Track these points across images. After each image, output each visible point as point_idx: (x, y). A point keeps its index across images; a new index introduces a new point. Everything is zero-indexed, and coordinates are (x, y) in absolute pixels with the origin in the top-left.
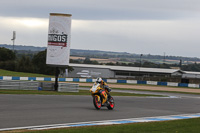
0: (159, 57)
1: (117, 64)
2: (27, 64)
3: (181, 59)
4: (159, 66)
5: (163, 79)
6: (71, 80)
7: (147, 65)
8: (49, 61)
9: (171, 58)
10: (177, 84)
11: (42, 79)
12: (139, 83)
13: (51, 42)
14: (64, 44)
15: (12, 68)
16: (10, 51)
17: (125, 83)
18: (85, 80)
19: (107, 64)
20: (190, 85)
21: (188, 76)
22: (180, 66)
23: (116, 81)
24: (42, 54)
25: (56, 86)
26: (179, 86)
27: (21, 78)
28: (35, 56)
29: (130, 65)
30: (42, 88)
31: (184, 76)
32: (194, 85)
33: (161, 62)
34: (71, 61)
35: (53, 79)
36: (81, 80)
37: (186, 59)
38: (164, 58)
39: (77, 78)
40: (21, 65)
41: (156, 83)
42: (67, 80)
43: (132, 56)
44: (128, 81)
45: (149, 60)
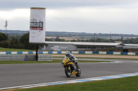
0: (107, 35)
1: (78, 41)
2: (16, 43)
3: (122, 35)
4: (107, 41)
5: (110, 50)
6: (47, 52)
7: (99, 41)
8: (31, 41)
9: (115, 35)
10: (120, 53)
11: (27, 53)
12: (94, 53)
13: (32, 28)
14: (42, 28)
15: (6, 46)
16: (4, 35)
17: (84, 53)
18: (56, 52)
19: (71, 41)
20: (129, 53)
21: (128, 48)
22: (121, 40)
23: (78, 52)
24: (26, 36)
25: (36, 57)
26: (121, 54)
27: (12, 53)
28: (22, 37)
29: (87, 41)
30: (27, 59)
31: (124, 47)
32: (131, 53)
33: (109, 38)
34: (46, 40)
35: (35, 53)
36: (54, 52)
37: (126, 35)
38: (111, 35)
39: (51, 51)
40: (12, 43)
41: (105, 53)
42: (44, 52)
43: (89, 35)
44: (86, 52)
45: (100, 37)
